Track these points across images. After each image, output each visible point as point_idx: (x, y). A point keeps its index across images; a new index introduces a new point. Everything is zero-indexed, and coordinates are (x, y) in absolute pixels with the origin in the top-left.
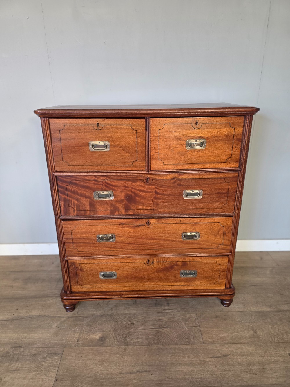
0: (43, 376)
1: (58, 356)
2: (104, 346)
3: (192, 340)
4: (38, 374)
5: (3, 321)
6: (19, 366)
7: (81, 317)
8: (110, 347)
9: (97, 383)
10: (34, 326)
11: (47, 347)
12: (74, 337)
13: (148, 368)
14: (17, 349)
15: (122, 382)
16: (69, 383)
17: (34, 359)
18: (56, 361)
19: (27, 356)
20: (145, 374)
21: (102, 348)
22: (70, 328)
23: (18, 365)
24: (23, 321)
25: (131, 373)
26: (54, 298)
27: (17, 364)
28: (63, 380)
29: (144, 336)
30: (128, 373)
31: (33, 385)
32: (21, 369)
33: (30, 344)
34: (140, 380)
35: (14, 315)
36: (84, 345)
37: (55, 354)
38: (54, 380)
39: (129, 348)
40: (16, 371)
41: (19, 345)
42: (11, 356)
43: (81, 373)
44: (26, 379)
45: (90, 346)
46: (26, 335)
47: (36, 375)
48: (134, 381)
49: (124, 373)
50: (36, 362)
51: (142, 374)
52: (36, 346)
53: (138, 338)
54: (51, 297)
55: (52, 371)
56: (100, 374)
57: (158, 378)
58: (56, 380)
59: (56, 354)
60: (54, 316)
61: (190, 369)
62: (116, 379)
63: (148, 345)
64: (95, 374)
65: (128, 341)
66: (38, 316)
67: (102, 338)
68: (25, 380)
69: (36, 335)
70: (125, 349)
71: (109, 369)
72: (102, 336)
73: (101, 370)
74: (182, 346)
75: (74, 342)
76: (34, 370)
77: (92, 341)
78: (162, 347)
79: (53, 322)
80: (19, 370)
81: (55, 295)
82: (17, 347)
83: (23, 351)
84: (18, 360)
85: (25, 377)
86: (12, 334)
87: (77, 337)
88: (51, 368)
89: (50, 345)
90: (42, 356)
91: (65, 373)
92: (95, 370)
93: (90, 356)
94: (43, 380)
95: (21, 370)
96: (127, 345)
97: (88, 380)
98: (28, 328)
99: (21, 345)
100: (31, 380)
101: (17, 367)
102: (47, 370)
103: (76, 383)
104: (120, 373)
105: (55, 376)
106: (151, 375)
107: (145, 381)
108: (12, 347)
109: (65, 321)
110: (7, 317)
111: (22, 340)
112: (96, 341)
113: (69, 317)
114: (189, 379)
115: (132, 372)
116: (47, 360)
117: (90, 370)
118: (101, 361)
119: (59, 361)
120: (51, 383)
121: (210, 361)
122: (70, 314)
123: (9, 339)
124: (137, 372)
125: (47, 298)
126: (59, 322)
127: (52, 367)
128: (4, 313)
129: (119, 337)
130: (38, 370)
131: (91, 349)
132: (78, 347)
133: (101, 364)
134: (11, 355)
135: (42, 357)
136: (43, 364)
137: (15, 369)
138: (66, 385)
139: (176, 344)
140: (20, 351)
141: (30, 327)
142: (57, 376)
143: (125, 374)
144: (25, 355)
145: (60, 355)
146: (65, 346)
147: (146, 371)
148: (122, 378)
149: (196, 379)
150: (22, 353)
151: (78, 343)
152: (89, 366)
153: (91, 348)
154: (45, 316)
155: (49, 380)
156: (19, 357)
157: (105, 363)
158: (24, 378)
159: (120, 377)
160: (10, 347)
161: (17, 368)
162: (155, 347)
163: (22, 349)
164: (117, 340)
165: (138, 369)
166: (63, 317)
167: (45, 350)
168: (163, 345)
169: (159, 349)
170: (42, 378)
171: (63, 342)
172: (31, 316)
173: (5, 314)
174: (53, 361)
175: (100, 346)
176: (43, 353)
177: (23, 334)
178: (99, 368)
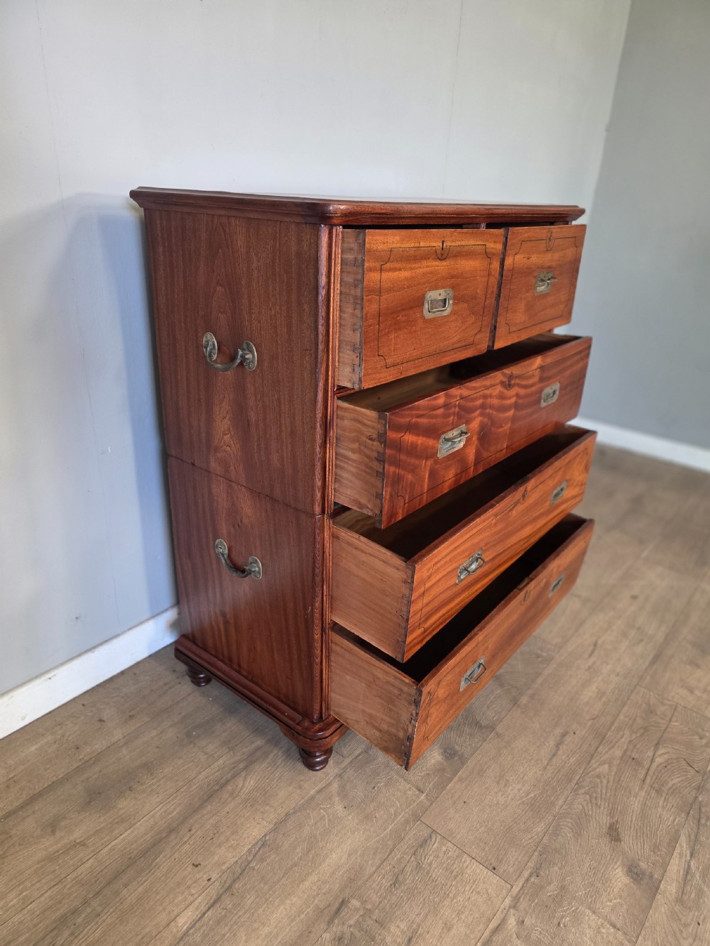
0: (467, 888)
1: (433, 840)
2: (467, 759)
3: (544, 654)
4: (455, 897)
5: (209, 913)
6: (402, 926)
7: (360, 755)
8: (478, 752)
9: (543, 809)
10: (299, 850)
11: (391, 851)
12: (405, 793)
13: (559, 731)
14: (343, 913)
15: (563, 775)
16: (516, 852)
17: (408, 888)
18: (444, 849)
19: (385, 898)
20: (568, 739)
21: (470, 764)
22: (374, 788)
23: (398, 927)
24: (256, 868)
25: (554, 755)
26: (243, 774)
27: (392, 928)
28: (500, 857)
29: (492, 698)
30: (551, 759)
31: (477, 916)
32: (414, 926)
33: (351, 880)
34: (575, 752)
35: (209, 880)
36: (441, 787)
37: (424, 843)
38: (490, 873)
39: (499, 728)
40: (414, 940)
41: (337, 905)
42: (358, 935)
43: (503, 821)
44: (453, 925)
45: (450, 780)
46: (314, 878)
47: (455, 900)
48: (572, 760)
49: (548, 764)
50: (416, 888)
51: (566, 743)
52: (369, 869)
53: (488, 707)
54: (233, 777)
55: (465, 866)
56: (526, 796)
57: (585, 730)
58: (494, 869)
59: (425, 841)
60: (306, 798)
61: (594, 688)
62: (553, 779)
63: (514, 705)
64: (523, 803)
65: (484, 723)
66: (275, 829)
67: (445, 751)
68: (455, 927)
69: (334, 855)
70: (498, 735)
71: (526, 778)
72: (441, 751)
73: (519, 790)
74: (547, 672)
75: (418, 797)
76: (437, 900)
77: (440, 770)
78: (530, 692)
79: (324, 809)
80: (415, 931)
81: (234, 768)
82: (338, 911)
83: (362, 904)
84: (381, 924)
85: (446, 924)
86: (282, 907)
87: (410, 789)
88: (455, 866)
89: (390, 843)
90: (408, 869)
91: (487, 848)
92: (512, 799)
93: (476, 790)
94: (478, 893)
95: (419, 926)
96: (492, 728)
97: (529, 818)
98: (296, 865)
99: (340, 900)
100: (463, 917)
101: (403, 932)
102: (456, 877)
103: (524, 840)
104: (545, 768)
105: (481, 866)
106: (574, 733)
107: (580, 747)
108: (330, 922)
109: (342, 787)
110: (201, 901)
111: (324, 894)
112: (445, 764)
113: (340, 776)
114: (609, 701)
115: (553, 753)
116: (430, 865)
117: (507, 806)
118: (500, 780)
119: (450, 844)
120: (495, 881)
121: (594, 663)
122: (332, 769)
123: (292, 921)
124: (558, 745)
125: (229, 788)
126: (336, 799)
127: (454, 863)
128: (176, 901)
129: (466, 729)
130: (445, 893)
131: (461, 780)
132: (437, 797)
133: (506, 785)
134: (352, 933)
135: (412, 870)
136: (434, 875)
137: (407, 939)
138: (517, 859)
139: (539, 674)
140: (357, 910)
141: (296, 859)
142: (485, 865)
143: (550, 764)
144: (380, 902)
145: (434, 836)
146: (417, 817)
147: (564, 735)
148: (556, 771)
149: (613, 693)
150: (369, 907)
151: (427, 795)
152: (498, 803)
153: (456, 779)
154: (287, 815)
155: (484, 882)
156: (375, 917)
157: (508, 778)
158: (448, 927)
159: (552, 773)
160: (323, 926)
161: (405, 932)
162: (524, 700)
163: (355, 903)
164: (470, 735)
165: (551, 743)
166: (329, 784)
167: (399, 856)
168: (529, 688)
169: (532, 697)
170: (472, 892)
171: (403, 816)
172: (260, 843)
173: (185, 899)
174: (441, 855)
175: (463, 764)
176: (403, 865)
177: (307, 883)
178: (512, 790)
